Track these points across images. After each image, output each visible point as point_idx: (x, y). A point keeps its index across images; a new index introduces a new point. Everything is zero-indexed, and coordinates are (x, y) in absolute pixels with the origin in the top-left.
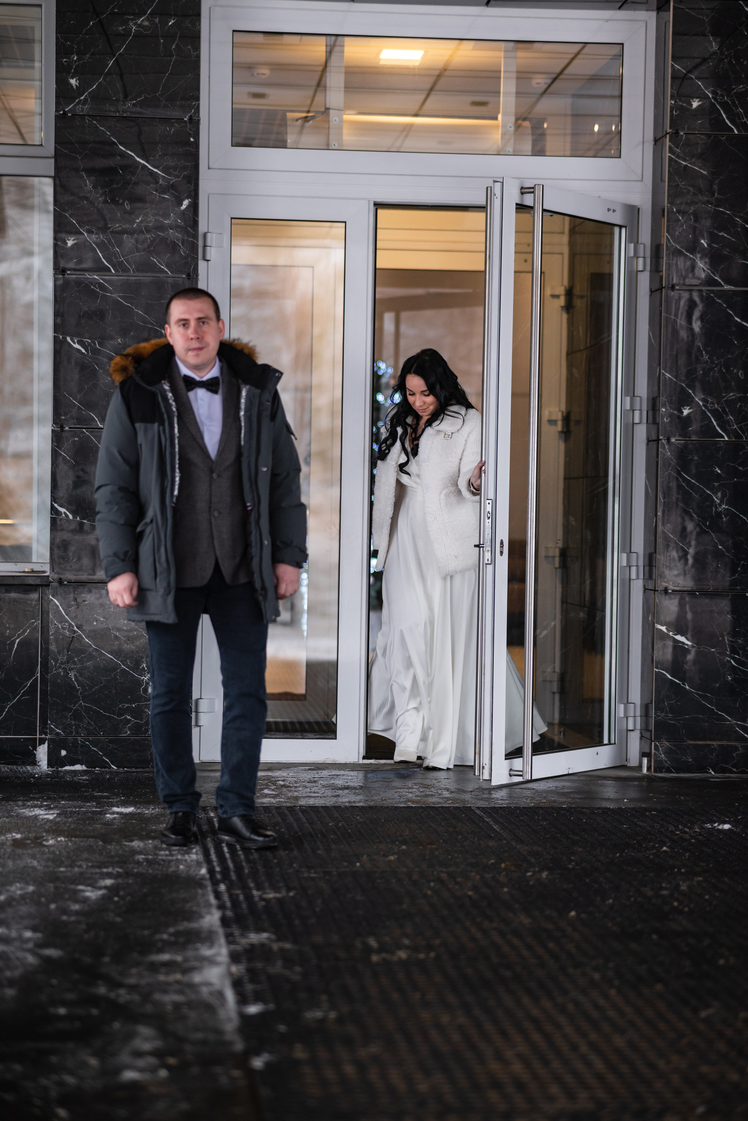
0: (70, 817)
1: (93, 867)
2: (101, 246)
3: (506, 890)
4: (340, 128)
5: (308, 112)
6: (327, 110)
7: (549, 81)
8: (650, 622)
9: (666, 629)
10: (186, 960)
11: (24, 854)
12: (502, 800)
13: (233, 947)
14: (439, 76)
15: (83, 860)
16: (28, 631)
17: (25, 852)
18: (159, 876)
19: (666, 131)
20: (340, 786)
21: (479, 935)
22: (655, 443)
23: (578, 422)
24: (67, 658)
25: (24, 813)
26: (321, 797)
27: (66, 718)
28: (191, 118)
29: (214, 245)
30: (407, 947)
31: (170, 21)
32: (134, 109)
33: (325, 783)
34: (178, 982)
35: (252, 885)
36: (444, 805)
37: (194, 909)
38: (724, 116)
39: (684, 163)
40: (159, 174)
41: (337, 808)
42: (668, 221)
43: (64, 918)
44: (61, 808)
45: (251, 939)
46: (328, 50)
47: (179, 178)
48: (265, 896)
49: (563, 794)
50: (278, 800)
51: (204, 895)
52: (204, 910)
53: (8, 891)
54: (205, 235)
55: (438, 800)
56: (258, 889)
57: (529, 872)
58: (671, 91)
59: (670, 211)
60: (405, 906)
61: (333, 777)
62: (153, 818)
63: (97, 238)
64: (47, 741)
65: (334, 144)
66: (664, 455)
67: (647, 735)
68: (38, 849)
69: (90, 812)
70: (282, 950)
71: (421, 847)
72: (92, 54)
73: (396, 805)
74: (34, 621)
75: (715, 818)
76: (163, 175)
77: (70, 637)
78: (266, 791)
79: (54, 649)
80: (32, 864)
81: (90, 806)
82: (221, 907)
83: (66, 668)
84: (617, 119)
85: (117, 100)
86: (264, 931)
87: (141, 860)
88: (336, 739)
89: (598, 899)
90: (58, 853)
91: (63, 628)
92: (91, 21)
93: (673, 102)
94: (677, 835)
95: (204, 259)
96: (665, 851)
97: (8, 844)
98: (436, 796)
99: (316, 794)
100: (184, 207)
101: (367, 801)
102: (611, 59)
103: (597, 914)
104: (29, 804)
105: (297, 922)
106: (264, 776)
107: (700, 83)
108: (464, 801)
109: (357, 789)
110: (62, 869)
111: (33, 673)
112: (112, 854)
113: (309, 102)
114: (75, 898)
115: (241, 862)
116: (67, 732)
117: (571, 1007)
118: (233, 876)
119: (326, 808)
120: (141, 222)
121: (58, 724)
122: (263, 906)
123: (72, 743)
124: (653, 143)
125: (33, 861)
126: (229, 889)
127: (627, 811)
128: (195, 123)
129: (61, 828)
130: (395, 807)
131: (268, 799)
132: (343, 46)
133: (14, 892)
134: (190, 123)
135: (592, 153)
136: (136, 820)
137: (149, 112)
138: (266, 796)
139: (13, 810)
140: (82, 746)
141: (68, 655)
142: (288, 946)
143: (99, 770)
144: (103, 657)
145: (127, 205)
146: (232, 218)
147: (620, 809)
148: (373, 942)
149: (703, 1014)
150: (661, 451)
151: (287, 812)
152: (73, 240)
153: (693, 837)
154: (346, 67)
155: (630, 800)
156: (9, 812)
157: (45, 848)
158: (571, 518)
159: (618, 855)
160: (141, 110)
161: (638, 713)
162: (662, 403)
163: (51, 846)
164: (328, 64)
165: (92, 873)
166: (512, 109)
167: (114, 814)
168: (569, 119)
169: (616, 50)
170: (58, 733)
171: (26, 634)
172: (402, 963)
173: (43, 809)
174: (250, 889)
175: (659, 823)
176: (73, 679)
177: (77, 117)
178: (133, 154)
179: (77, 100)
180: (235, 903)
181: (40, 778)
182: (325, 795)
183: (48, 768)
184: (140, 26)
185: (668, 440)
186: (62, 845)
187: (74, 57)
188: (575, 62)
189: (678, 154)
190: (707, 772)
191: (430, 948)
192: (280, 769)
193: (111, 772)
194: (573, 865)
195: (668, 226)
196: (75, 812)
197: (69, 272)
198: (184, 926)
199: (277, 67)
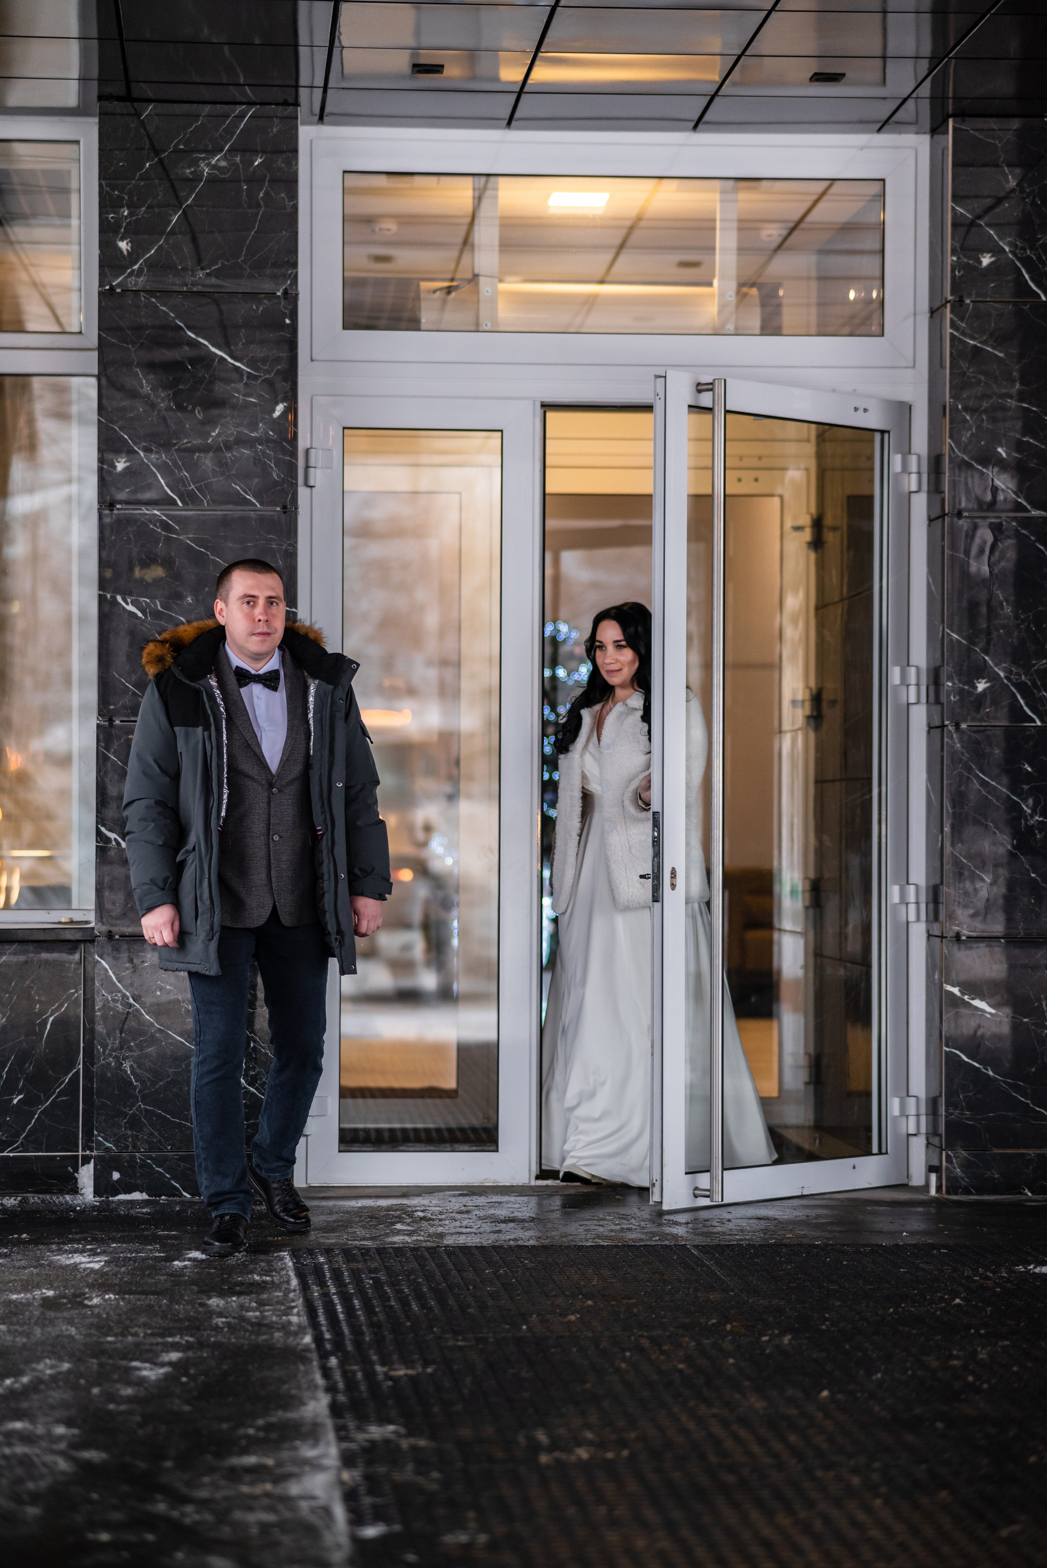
0: (124, 1266)
1: (152, 1335)
2: (164, 469)
3: (731, 1361)
4: (493, 301)
5: (452, 280)
6: (475, 278)
7: (785, 232)
8: (936, 982)
9: (960, 991)
10: (279, 1464)
11: (57, 1319)
12: (730, 1235)
13: (345, 1445)
14: (631, 229)
15: (139, 1326)
16: (66, 1005)
17: (59, 1315)
18: (246, 1347)
19: (946, 299)
20: (502, 1218)
21: (691, 1425)
22: (939, 730)
23: (833, 703)
24: (120, 1042)
25: (59, 1260)
26: (475, 1234)
27: (120, 1126)
28: (285, 292)
29: (320, 466)
30: (590, 1443)
31: (256, 160)
32: (208, 282)
33: (481, 1213)
34: (267, 1495)
35: (375, 1358)
36: (649, 1243)
37: (293, 1392)
38: (1027, 276)
39: (972, 342)
40: (243, 370)
41: (496, 1248)
42: (951, 422)
43: (112, 1406)
44: (110, 1253)
45: (373, 1433)
46: (477, 195)
47: (270, 374)
48: (392, 1373)
49: (817, 1226)
50: (415, 1238)
51: (306, 1373)
52: (306, 1394)
53: (34, 1370)
54: (307, 452)
55: (639, 1236)
56: (383, 1364)
57: (765, 1335)
58: (952, 244)
59: (954, 409)
60: (588, 1386)
61: (493, 1205)
62: (239, 1265)
63: (157, 459)
64: (93, 1160)
65: (486, 324)
66: (953, 747)
67: (936, 1141)
68: (77, 1311)
69: (151, 1258)
70: (414, 1448)
71: (614, 1303)
72: (149, 207)
73: (580, 1244)
74: (73, 991)
75: (1030, 1258)
76: (249, 370)
77: (124, 1013)
78: (399, 1226)
79: (101, 1030)
80: (69, 1332)
81: (151, 1250)
82: (331, 1389)
83: (119, 1057)
84: (878, 283)
85: (184, 269)
86: (390, 1422)
87: (220, 1325)
88: (497, 1151)
89: (862, 1372)
90: (105, 1316)
91: (113, 1000)
92: (147, 161)
93: (955, 259)
94: (975, 1281)
95: (306, 484)
96: (958, 1305)
97: (36, 1304)
98: (638, 1230)
99: (468, 1230)
100: (277, 414)
101: (539, 1238)
102: (870, 201)
103: (859, 1395)
104: (66, 1247)
105: (436, 1409)
106: (396, 1205)
107: (992, 232)
108: (675, 1237)
109: (527, 1222)
110: (110, 1339)
111: (73, 1063)
112: (181, 1316)
113: (452, 266)
114: (127, 1376)
115: (361, 1325)
116: (120, 1146)
117: (818, 1525)
118: (350, 1347)
119: (481, 1248)
120: (219, 435)
121: (108, 1135)
122: (389, 1387)
123: (128, 1162)
124: (928, 315)
125: (69, 1327)
126: (342, 1364)
127: (906, 1249)
128: (291, 297)
129: (110, 1282)
130: (579, 1246)
131: (401, 1237)
132: (496, 189)
133: (42, 1371)
134: (285, 299)
135: (847, 330)
136: (215, 1268)
137: (229, 285)
138: (399, 1232)
139: (44, 1257)
140: (141, 1167)
141: (121, 1037)
142: (422, 1443)
143: (166, 1200)
144: (170, 1041)
145: (199, 413)
146: (344, 428)
147: (897, 1246)
148: (542, 1437)
149: (1004, 1533)
150: (947, 743)
151: (426, 1254)
152: (125, 462)
153: (997, 1285)
154: (502, 218)
155: (912, 1233)
156: (38, 1259)
157: (87, 1310)
158: (825, 837)
159: (891, 1310)
160: (219, 282)
161: (923, 1110)
162: (947, 675)
163: (96, 1306)
164: (477, 215)
165: (152, 1344)
166: (733, 271)
167: (185, 1261)
168: (814, 284)
169: (876, 188)
170: (108, 1148)
171: (63, 1010)
172: (584, 1466)
173: (85, 1254)
174: (372, 1363)
175: (951, 1266)
176: (129, 1072)
177: (128, 293)
178: (206, 343)
179: (129, 271)
180: (351, 1384)
181: (83, 1211)
182: (482, 1230)
183: (94, 1197)
184: (214, 167)
185: (957, 726)
186: (111, 1304)
187: (124, 212)
188: (821, 205)
189: (963, 331)
190: (1021, 1193)
191: (622, 1443)
192: (419, 1195)
193: (183, 1201)
194: (827, 1326)
195: (951, 429)
196: (130, 1259)
197: (118, 506)
198: (280, 1415)
199: (406, 220)
